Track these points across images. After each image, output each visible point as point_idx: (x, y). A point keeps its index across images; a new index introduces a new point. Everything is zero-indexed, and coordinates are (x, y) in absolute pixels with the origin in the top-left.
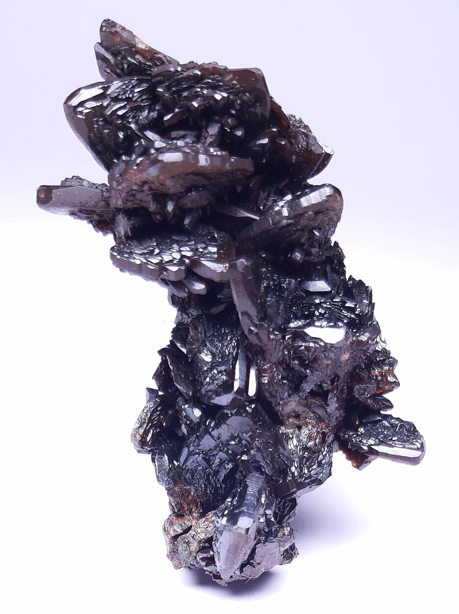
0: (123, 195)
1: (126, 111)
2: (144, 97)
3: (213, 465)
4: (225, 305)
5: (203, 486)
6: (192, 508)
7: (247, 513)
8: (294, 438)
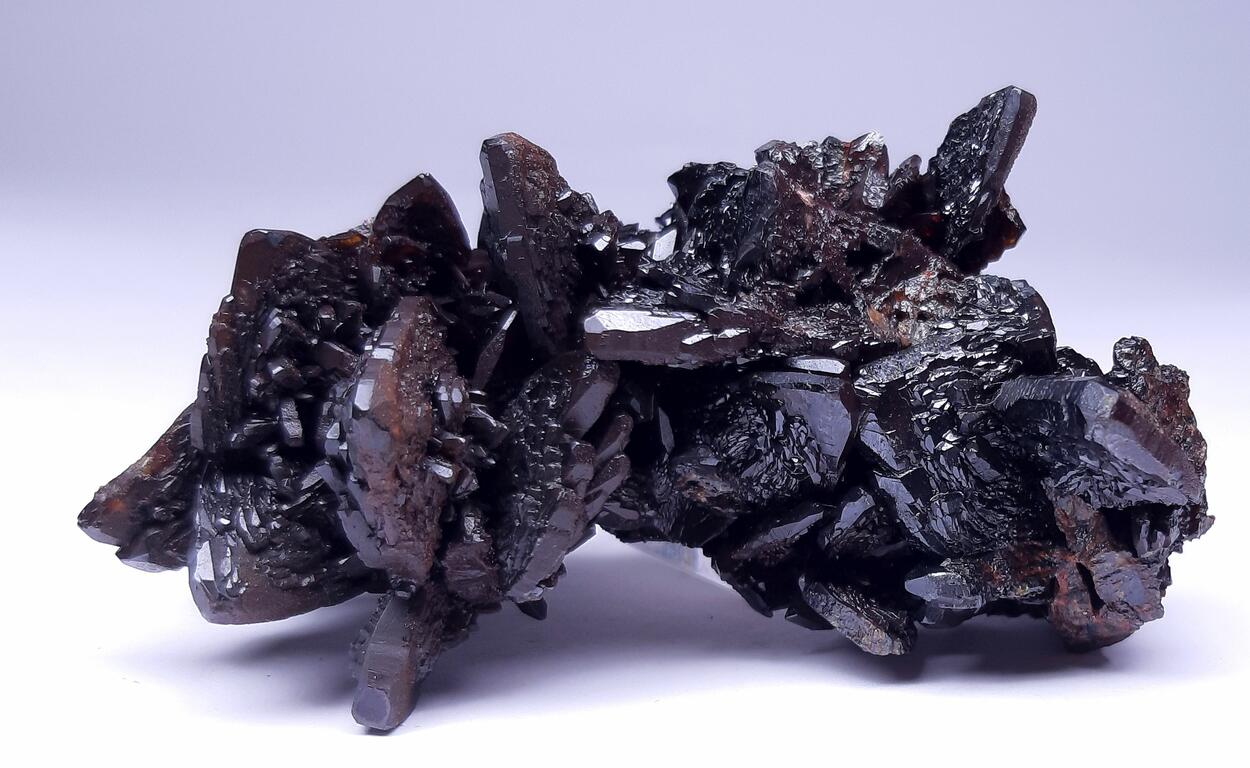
0: (410, 534)
1: (255, 512)
2: (239, 481)
3: (964, 484)
4: (661, 412)
5: (1002, 516)
6: (1042, 559)
7: (1073, 391)
8: (940, 326)
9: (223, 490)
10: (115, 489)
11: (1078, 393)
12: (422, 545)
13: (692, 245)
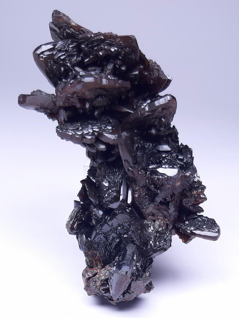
0: (63, 100)
1: (65, 57)
2: (74, 50)
3: (109, 240)
4: (116, 157)
5: (104, 251)
6: (98, 263)
7: (127, 264)
8: (152, 226)
9: (70, 46)
10: (65, 18)
11: (126, 265)
12: (61, 103)
13: (166, 155)
